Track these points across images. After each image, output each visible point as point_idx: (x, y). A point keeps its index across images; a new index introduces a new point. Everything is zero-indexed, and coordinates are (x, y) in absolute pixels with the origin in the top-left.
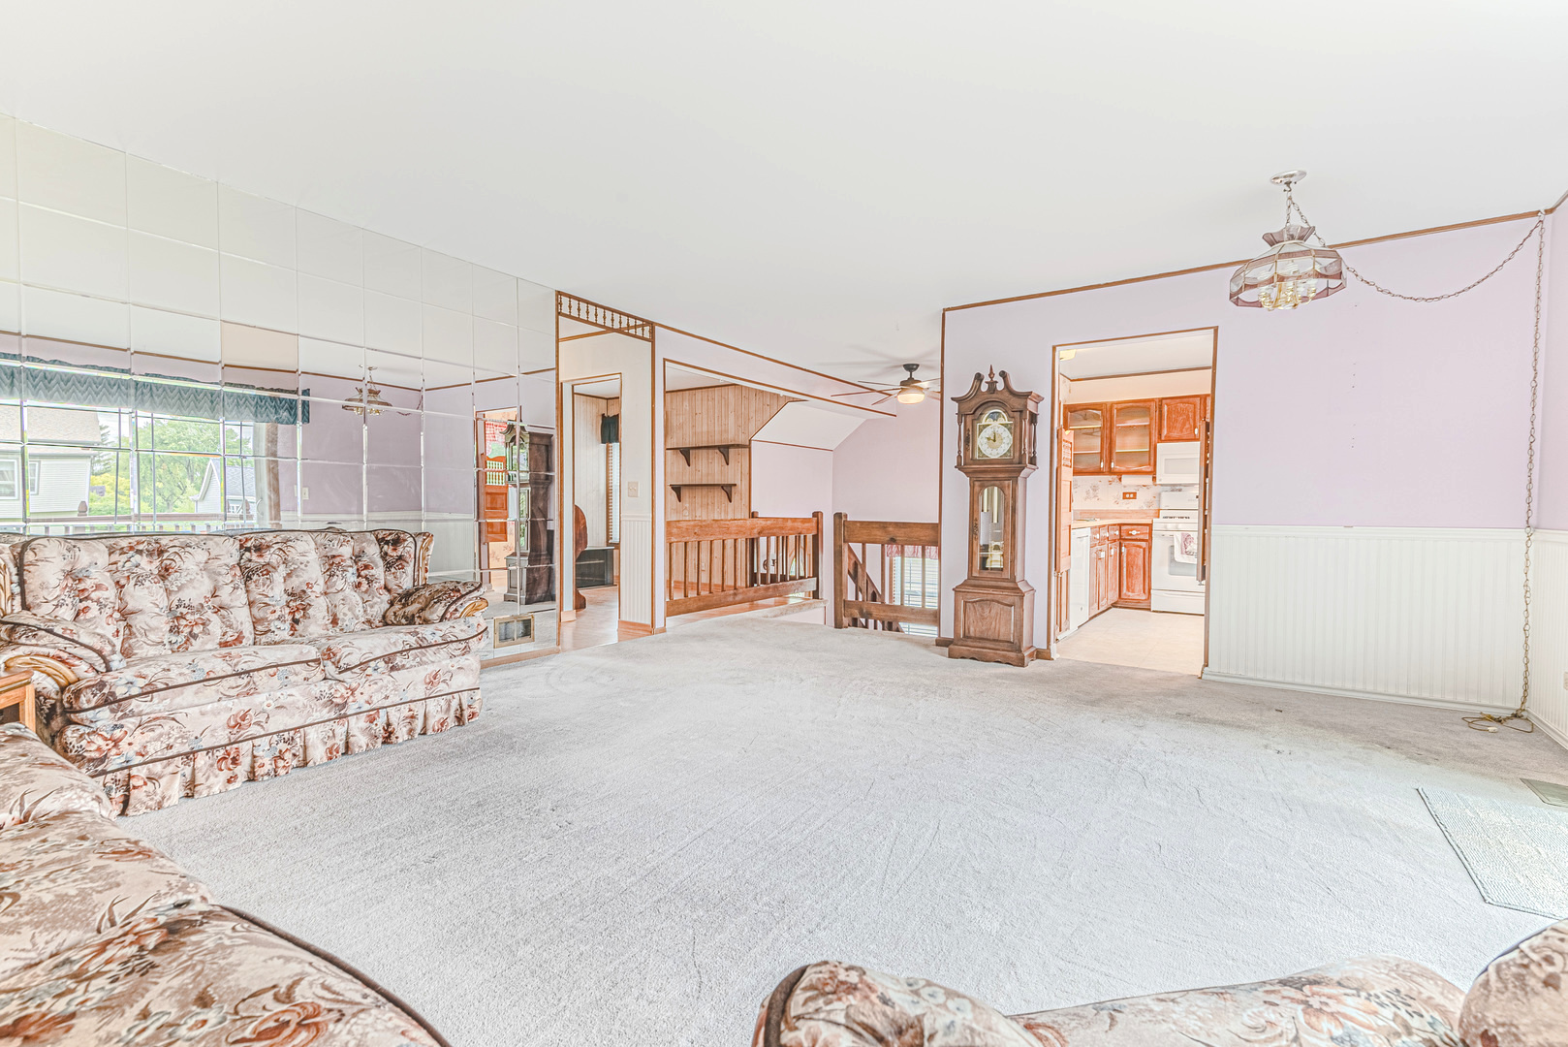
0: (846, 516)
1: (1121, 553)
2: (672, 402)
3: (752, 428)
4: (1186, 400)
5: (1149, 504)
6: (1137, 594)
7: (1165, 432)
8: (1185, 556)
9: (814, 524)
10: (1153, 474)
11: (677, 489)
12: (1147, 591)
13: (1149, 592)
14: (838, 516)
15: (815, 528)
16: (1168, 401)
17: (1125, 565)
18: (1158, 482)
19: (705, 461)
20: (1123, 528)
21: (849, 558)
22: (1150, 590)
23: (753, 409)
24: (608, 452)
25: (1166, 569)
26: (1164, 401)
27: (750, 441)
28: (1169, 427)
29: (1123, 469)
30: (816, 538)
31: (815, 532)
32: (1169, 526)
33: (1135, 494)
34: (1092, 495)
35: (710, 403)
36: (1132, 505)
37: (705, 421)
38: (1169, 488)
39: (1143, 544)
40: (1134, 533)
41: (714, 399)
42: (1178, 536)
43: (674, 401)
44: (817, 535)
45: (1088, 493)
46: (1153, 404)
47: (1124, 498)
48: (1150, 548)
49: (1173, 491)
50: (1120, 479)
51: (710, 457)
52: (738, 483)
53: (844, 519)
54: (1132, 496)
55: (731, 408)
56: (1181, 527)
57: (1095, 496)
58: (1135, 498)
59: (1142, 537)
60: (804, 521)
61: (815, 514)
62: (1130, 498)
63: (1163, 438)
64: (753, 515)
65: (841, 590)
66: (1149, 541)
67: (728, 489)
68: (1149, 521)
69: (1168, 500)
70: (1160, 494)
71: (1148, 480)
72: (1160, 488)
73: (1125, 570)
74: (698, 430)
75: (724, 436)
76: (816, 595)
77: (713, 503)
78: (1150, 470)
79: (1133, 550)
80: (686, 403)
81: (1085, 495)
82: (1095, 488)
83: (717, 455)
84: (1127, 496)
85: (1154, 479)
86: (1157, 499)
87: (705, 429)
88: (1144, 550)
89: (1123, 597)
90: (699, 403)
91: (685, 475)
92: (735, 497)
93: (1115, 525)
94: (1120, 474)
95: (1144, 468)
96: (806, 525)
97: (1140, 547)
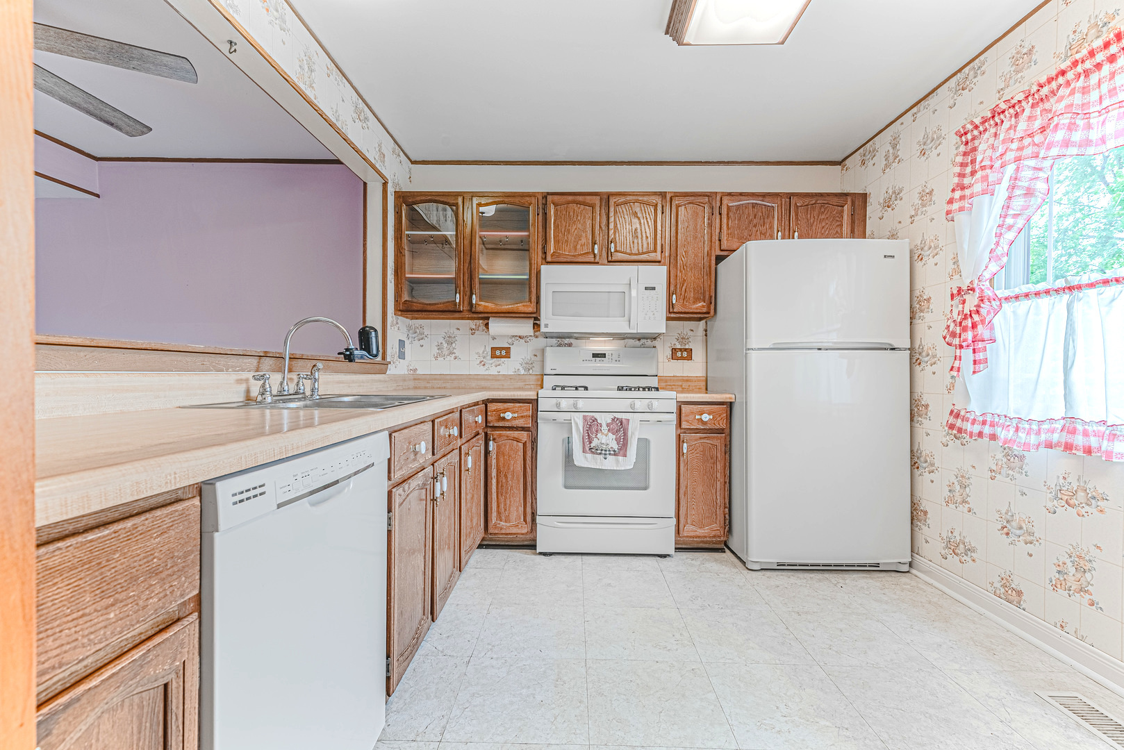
1: (487, 452)
4: (580, 198)
5: (529, 366)
6: (512, 525)
7: (551, 248)
8: (589, 456)
10: (535, 318)
12: (529, 518)
13: (534, 520)
16: (556, 198)
17: (494, 473)
18: (543, 329)
20: (492, 407)
22: (534, 515)
25: (559, 478)
26: (549, 198)
28: (557, 242)
29: (490, 306)
32: (565, 404)
33: (508, 350)
34: (446, 352)
36: (507, 367)
38: (554, 341)
39: (524, 436)
40: (508, 415)
42: (578, 420)
45: (440, 347)
46: (533, 200)
47: (493, 356)
48: (534, 442)
49: (560, 345)
50: (487, 325)
54: (503, 353)
56: (581, 404)
57: (452, 353)
58: (508, 356)
59: (520, 423)
62: (501, 357)
63: (549, 259)
66: (532, 431)
68: (531, 395)
69: (556, 360)
70: (543, 351)
71: (525, 328)
72: (541, 342)
73: (494, 481)
78: (530, 310)
79: (508, 445)
81: (435, 351)
82: (450, 340)
84: (498, 353)
85: (536, 326)
86: (539, 358)
88: (525, 444)
89: (491, 530)
93: (476, 404)
94: (485, 317)
95: (521, 307)
97: (518, 441)
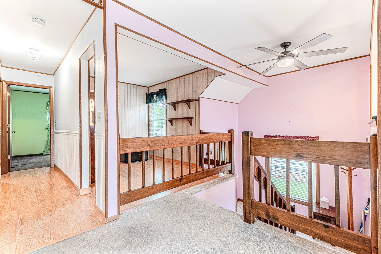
0: (252, 134)
2: (169, 85)
3: (200, 92)
9: (229, 136)
11: (171, 121)
14: (246, 134)
15: (230, 138)
19: (181, 108)
21: (255, 165)
23: (200, 83)
24: (149, 107)
27: (199, 97)
30: (230, 143)
31: (230, 140)
35: (183, 83)
37: (181, 91)
41: (184, 81)
43: (170, 84)
44: (231, 141)
51: (183, 106)
52: (194, 117)
53: (250, 136)
55: (191, 83)
60: (224, 134)
61: (230, 131)
64: (201, 132)
65: (249, 193)
67: (190, 120)
74: (178, 95)
75: (188, 96)
76: (231, 172)
77: (184, 127)
80: (174, 84)
83: (185, 105)
87: (181, 94)
90: (178, 84)
91: (173, 114)
92: (193, 123)
96: (225, 136)
